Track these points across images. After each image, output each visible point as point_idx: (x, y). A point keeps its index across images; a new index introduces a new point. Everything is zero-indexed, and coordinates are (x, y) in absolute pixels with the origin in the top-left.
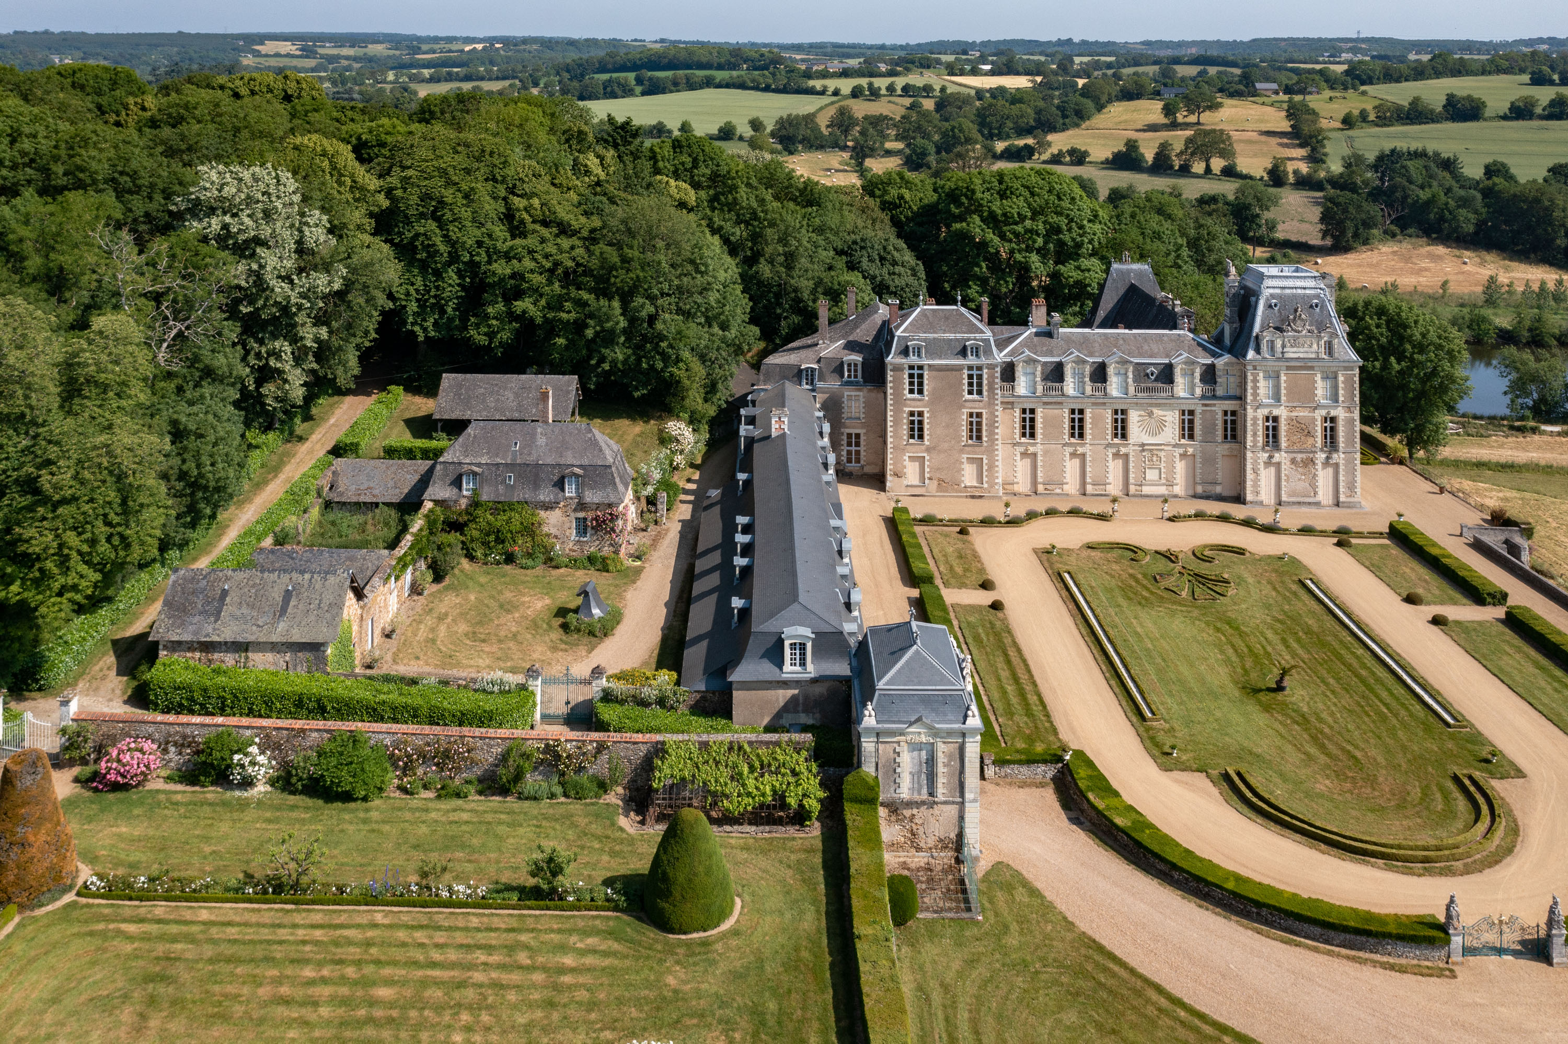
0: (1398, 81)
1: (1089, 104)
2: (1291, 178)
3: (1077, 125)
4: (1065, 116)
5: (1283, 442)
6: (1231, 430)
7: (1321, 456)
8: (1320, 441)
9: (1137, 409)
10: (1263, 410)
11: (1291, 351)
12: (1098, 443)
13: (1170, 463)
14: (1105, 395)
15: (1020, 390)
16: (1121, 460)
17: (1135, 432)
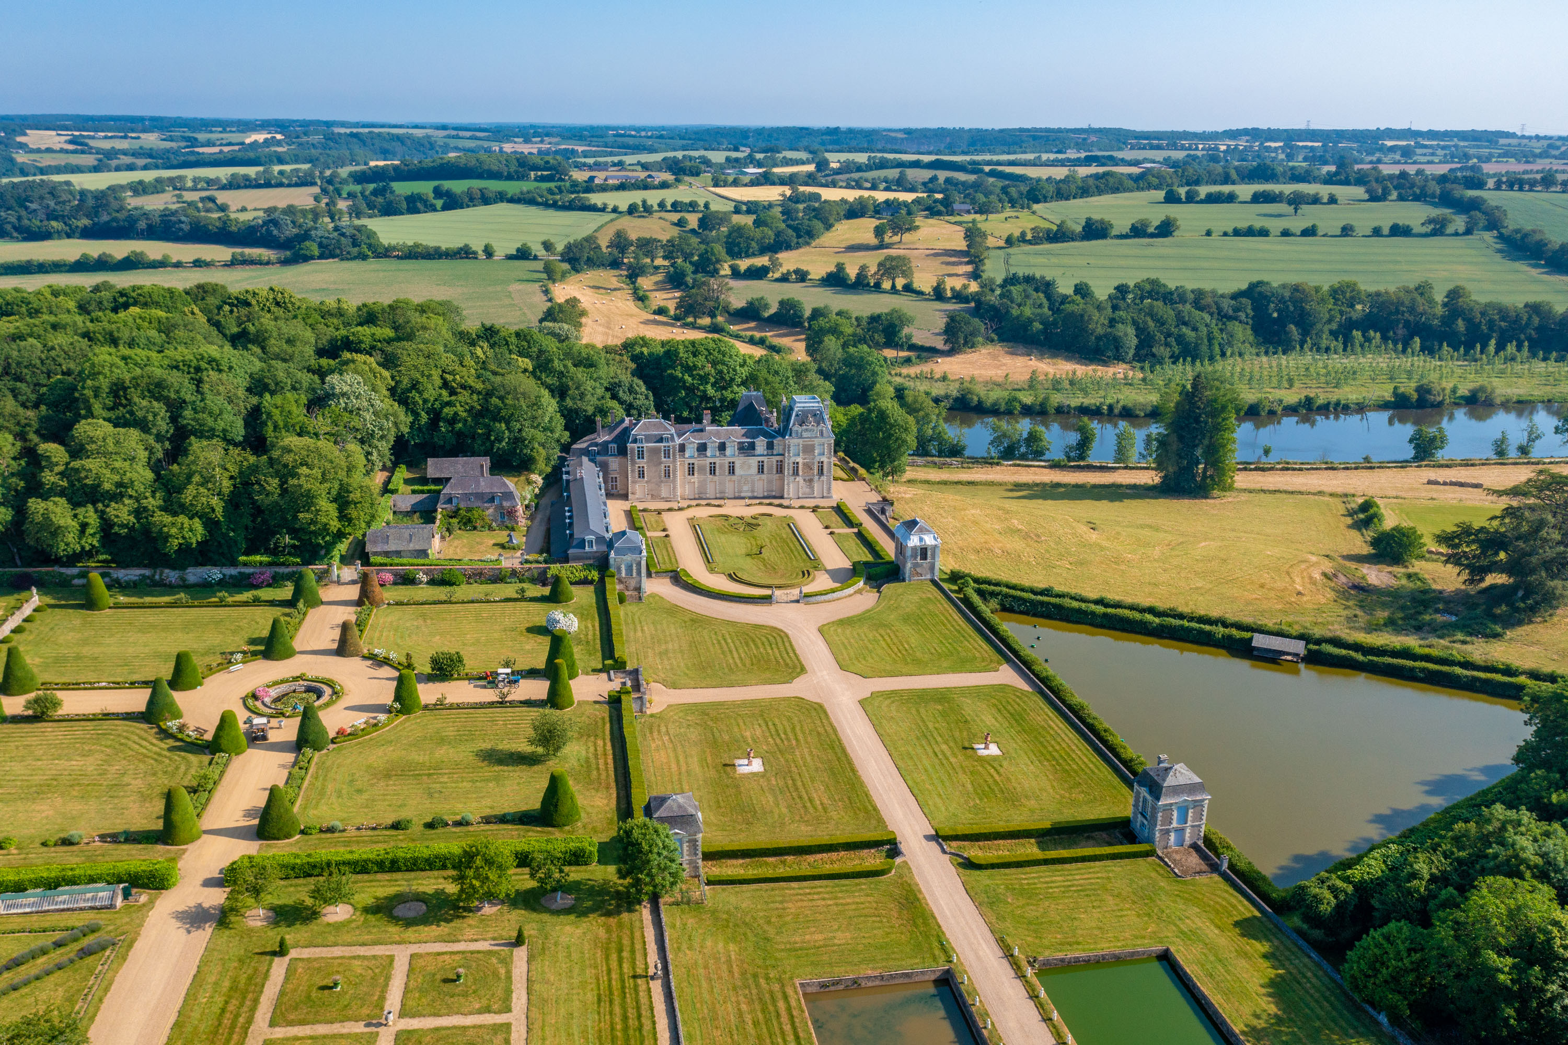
0: (1067, 199)
1: (818, 225)
2: (949, 294)
3: (808, 244)
4: (799, 237)
5: (800, 473)
6: (780, 469)
7: (816, 478)
8: (816, 472)
9: (739, 461)
10: (793, 459)
11: (805, 434)
12: (722, 476)
13: (753, 483)
14: (725, 456)
15: (687, 455)
16: (732, 483)
17: (738, 471)
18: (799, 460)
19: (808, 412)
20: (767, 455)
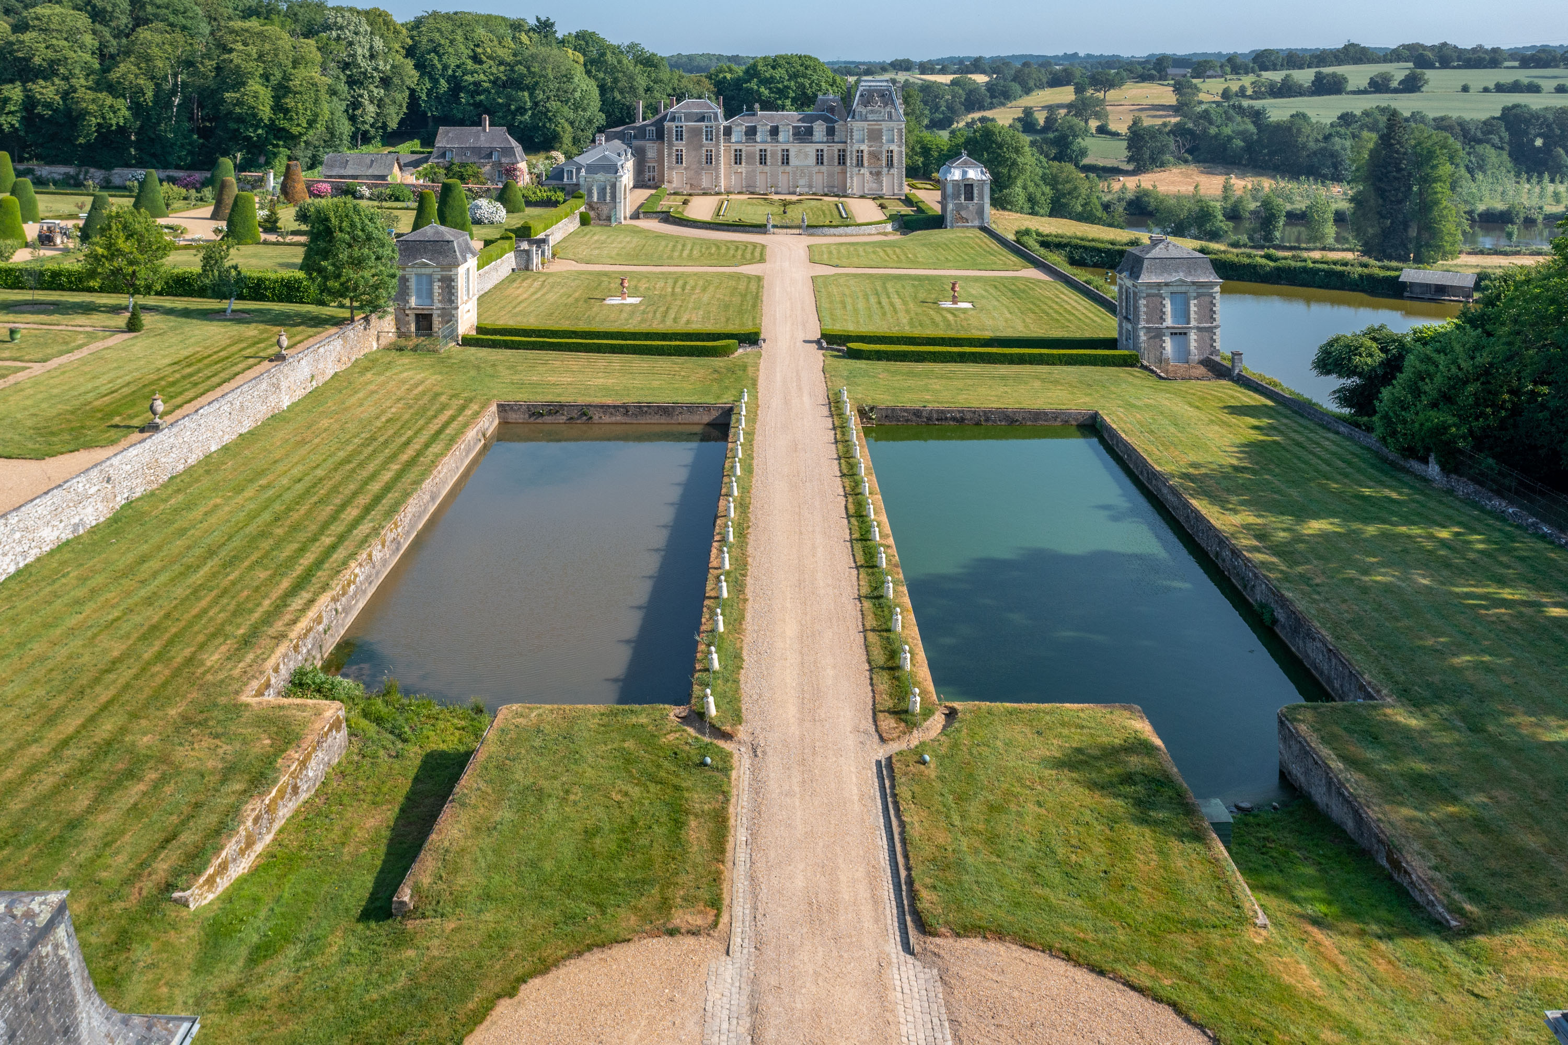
4: (992, 97)
5: (866, 163)
6: (842, 159)
7: (885, 170)
8: (884, 163)
9: (794, 149)
10: (856, 147)
11: (870, 117)
12: (773, 168)
13: (811, 176)
14: (777, 142)
15: (733, 140)
16: (786, 176)
17: (793, 161)
18: (864, 147)
19: (875, 91)
20: (827, 142)
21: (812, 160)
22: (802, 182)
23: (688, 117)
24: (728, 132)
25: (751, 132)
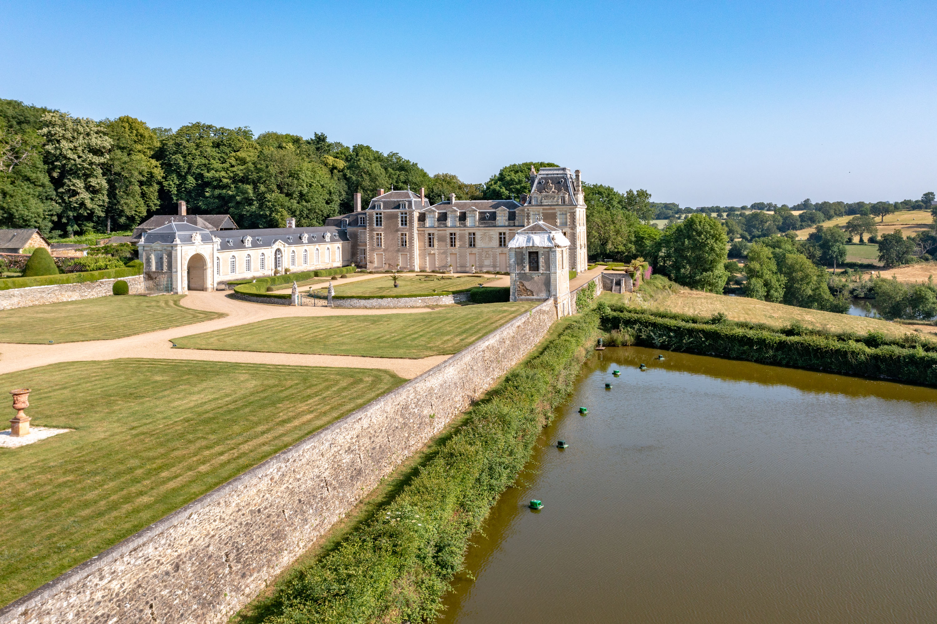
9: (480, 232)
11: (545, 202)
12: (462, 249)
13: (495, 257)
14: (465, 226)
15: (427, 225)
16: (473, 256)
17: (479, 243)
19: (551, 178)
20: (509, 226)
21: (496, 243)
22: (487, 262)
23: (387, 205)
24: (422, 218)
25: (443, 218)
